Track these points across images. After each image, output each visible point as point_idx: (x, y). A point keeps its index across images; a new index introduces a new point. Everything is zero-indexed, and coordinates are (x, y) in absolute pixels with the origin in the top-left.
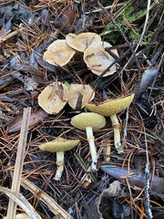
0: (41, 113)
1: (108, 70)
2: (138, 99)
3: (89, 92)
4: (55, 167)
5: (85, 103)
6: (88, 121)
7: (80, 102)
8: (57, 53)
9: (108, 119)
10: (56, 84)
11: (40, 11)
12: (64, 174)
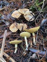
0: (10, 32)
1: (31, 19)
2: (41, 28)
3: (25, 26)
4: (14, 49)
5: (24, 29)
6: (25, 34)
7: (22, 29)
8: (16, 14)
9: (31, 34)
10: (15, 23)
12: (17, 51)
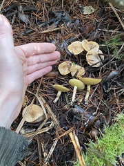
1: (96, 64)
2: (105, 83)
3: (82, 71)
5: (78, 75)
6: (77, 84)
7: (76, 74)
8: (75, 48)
9: (86, 86)
10: (69, 62)
11: (75, 20)
